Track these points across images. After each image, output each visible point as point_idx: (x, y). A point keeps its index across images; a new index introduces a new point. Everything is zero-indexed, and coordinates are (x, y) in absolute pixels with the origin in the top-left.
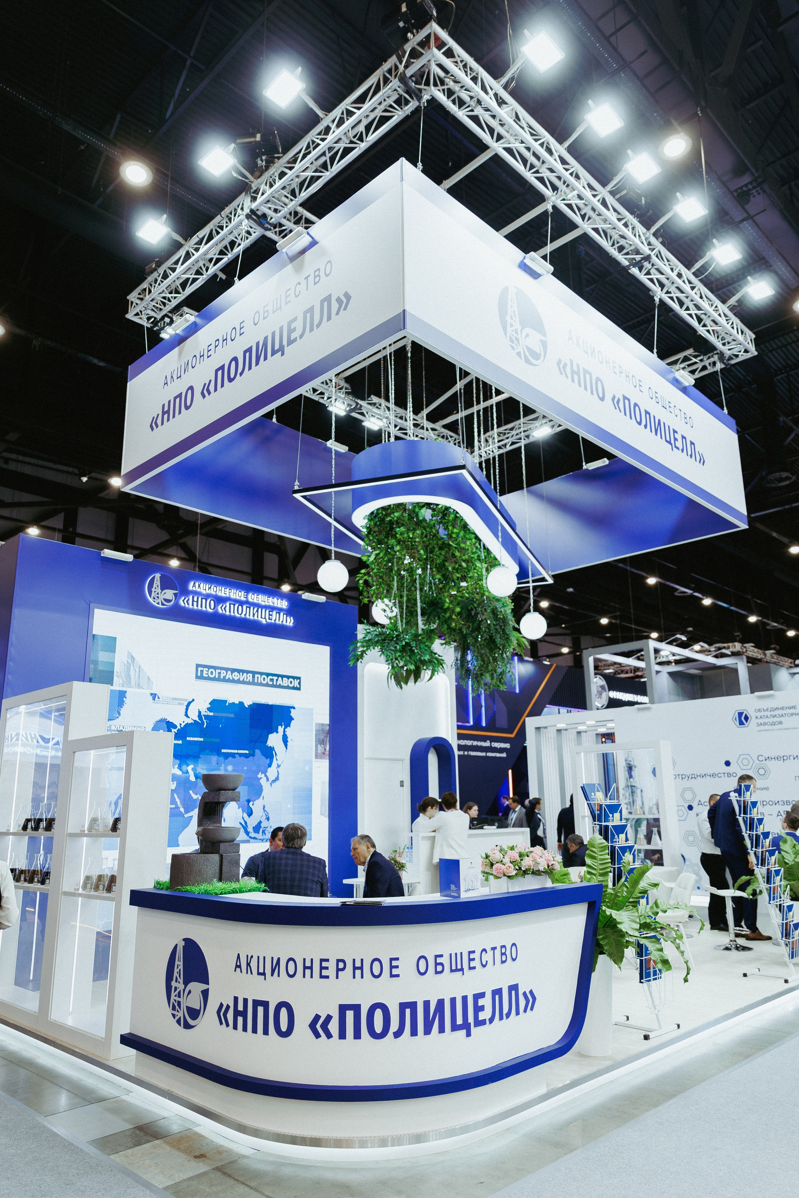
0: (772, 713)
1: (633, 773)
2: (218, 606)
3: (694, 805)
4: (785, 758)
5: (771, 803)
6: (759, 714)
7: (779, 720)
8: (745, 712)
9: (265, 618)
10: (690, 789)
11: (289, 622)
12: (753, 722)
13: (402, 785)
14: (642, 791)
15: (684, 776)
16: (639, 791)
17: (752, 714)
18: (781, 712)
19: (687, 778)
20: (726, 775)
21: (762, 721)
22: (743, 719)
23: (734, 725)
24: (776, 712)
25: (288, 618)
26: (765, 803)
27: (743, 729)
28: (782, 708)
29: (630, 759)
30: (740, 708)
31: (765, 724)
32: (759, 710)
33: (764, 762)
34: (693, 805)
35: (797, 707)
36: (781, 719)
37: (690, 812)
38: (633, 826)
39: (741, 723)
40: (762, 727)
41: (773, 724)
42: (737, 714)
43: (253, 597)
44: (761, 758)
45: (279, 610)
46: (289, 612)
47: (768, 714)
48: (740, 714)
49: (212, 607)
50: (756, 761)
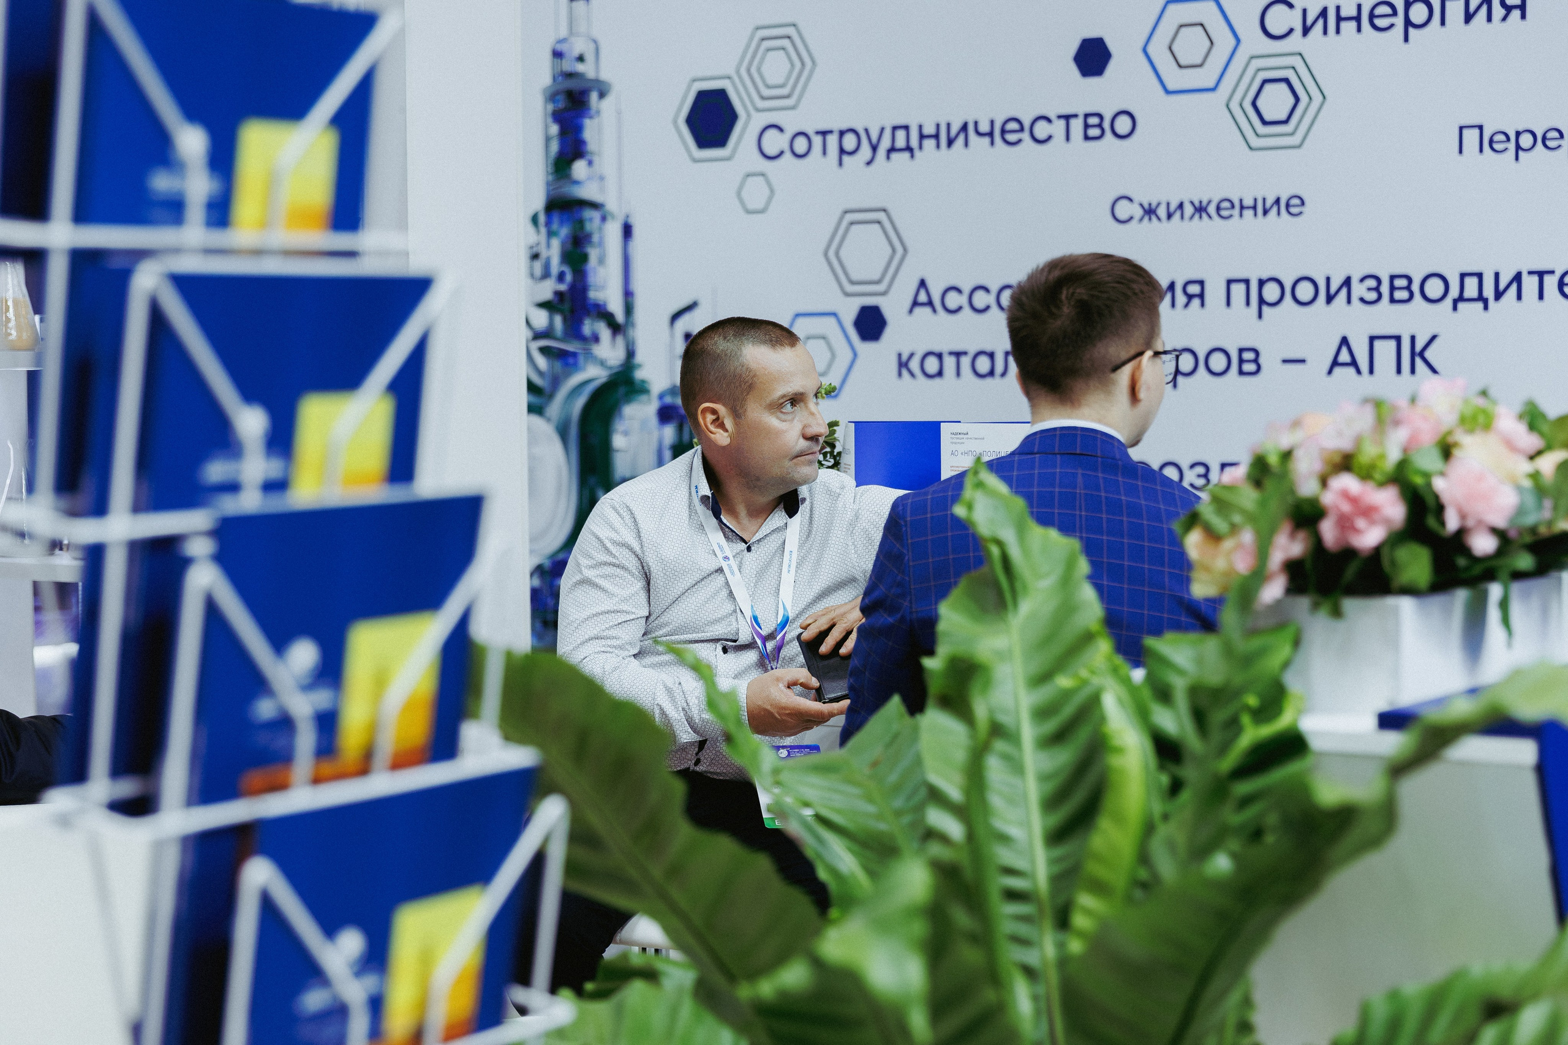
1: (591, 131)
3: (893, 307)
5: (1305, 291)
14: (627, 231)
15: (850, 142)
16: (612, 232)
19: (866, 151)
20: (1077, 125)
26: (1271, 292)
29: (579, 46)
33: (1295, 41)
34: (887, 312)
37: (866, 349)
38: (574, 432)
50: (1254, 41)
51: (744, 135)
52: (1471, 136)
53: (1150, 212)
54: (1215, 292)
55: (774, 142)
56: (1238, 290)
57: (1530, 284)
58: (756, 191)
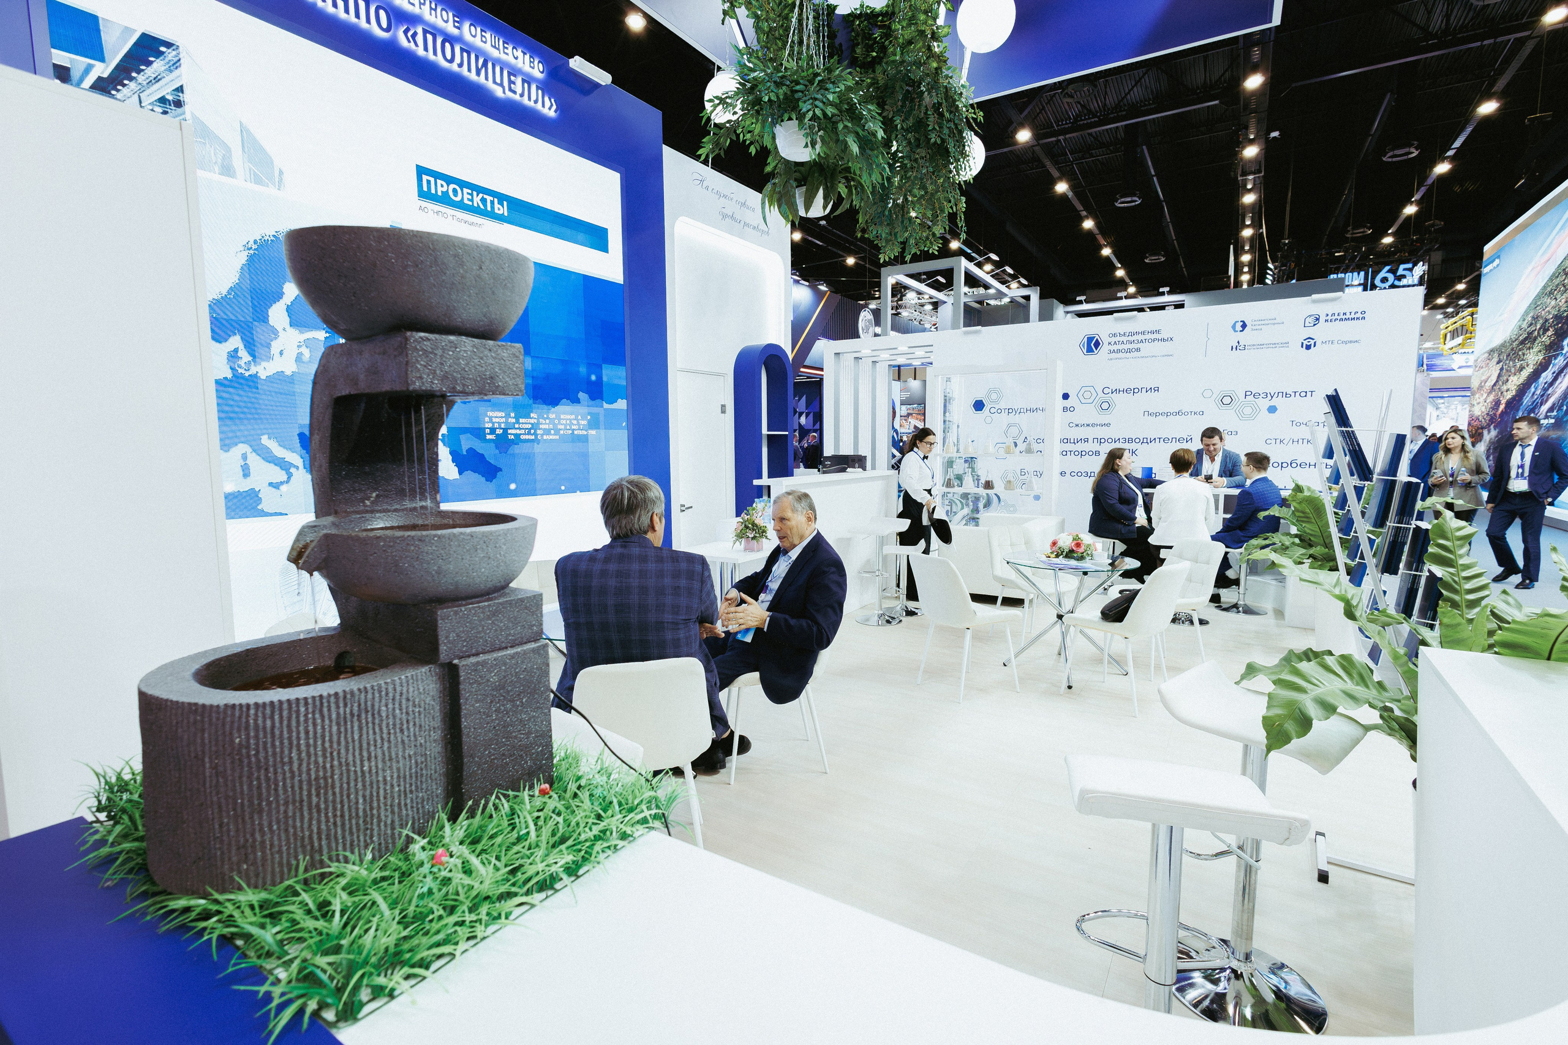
0: (1130, 338)
2: (397, 28)
4: (1136, 390)
6: (1113, 340)
7: (1136, 346)
8: (1097, 337)
9: (501, 85)
10: (1014, 425)
11: (548, 109)
12: (1104, 349)
13: (723, 412)
15: (1010, 411)
17: (1105, 339)
18: (1140, 337)
19: (1014, 413)
21: (1116, 347)
22: (1092, 344)
23: (1079, 354)
24: (1135, 338)
25: (546, 99)
26: (1103, 441)
27: (1091, 358)
28: (1143, 333)
30: (1091, 332)
31: (1119, 351)
32: (1114, 335)
33: (1110, 395)
35: (1162, 332)
36: (1139, 345)
39: (1090, 350)
40: (1114, 355)
41: (1130, 351)
42: (1086, 339)
43: (471, 33)
44: (1106, 391)
45: (528, 80)
46: (546, 87)
47: (1125, 339)
48: (1090, 339)
49: (384, 25)
50: (1101, 394)
51: (986, 409)
52: (1146, 413)
53: (1077, 425)
54: (1091, 440)
55: (993, 410)
56: (1096, 440)
57: (1157, 440)
58: (989, 420)
